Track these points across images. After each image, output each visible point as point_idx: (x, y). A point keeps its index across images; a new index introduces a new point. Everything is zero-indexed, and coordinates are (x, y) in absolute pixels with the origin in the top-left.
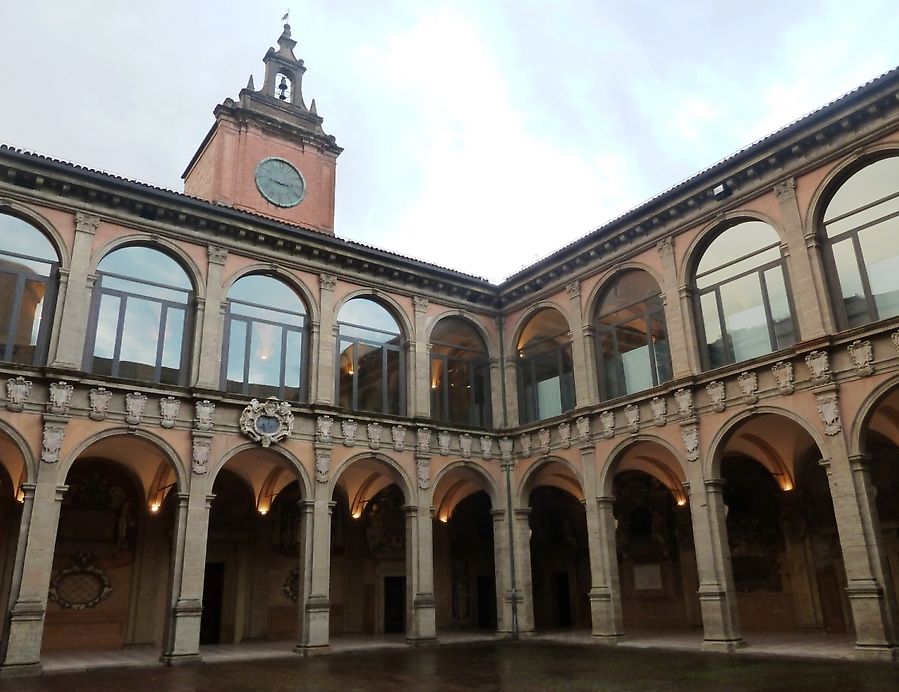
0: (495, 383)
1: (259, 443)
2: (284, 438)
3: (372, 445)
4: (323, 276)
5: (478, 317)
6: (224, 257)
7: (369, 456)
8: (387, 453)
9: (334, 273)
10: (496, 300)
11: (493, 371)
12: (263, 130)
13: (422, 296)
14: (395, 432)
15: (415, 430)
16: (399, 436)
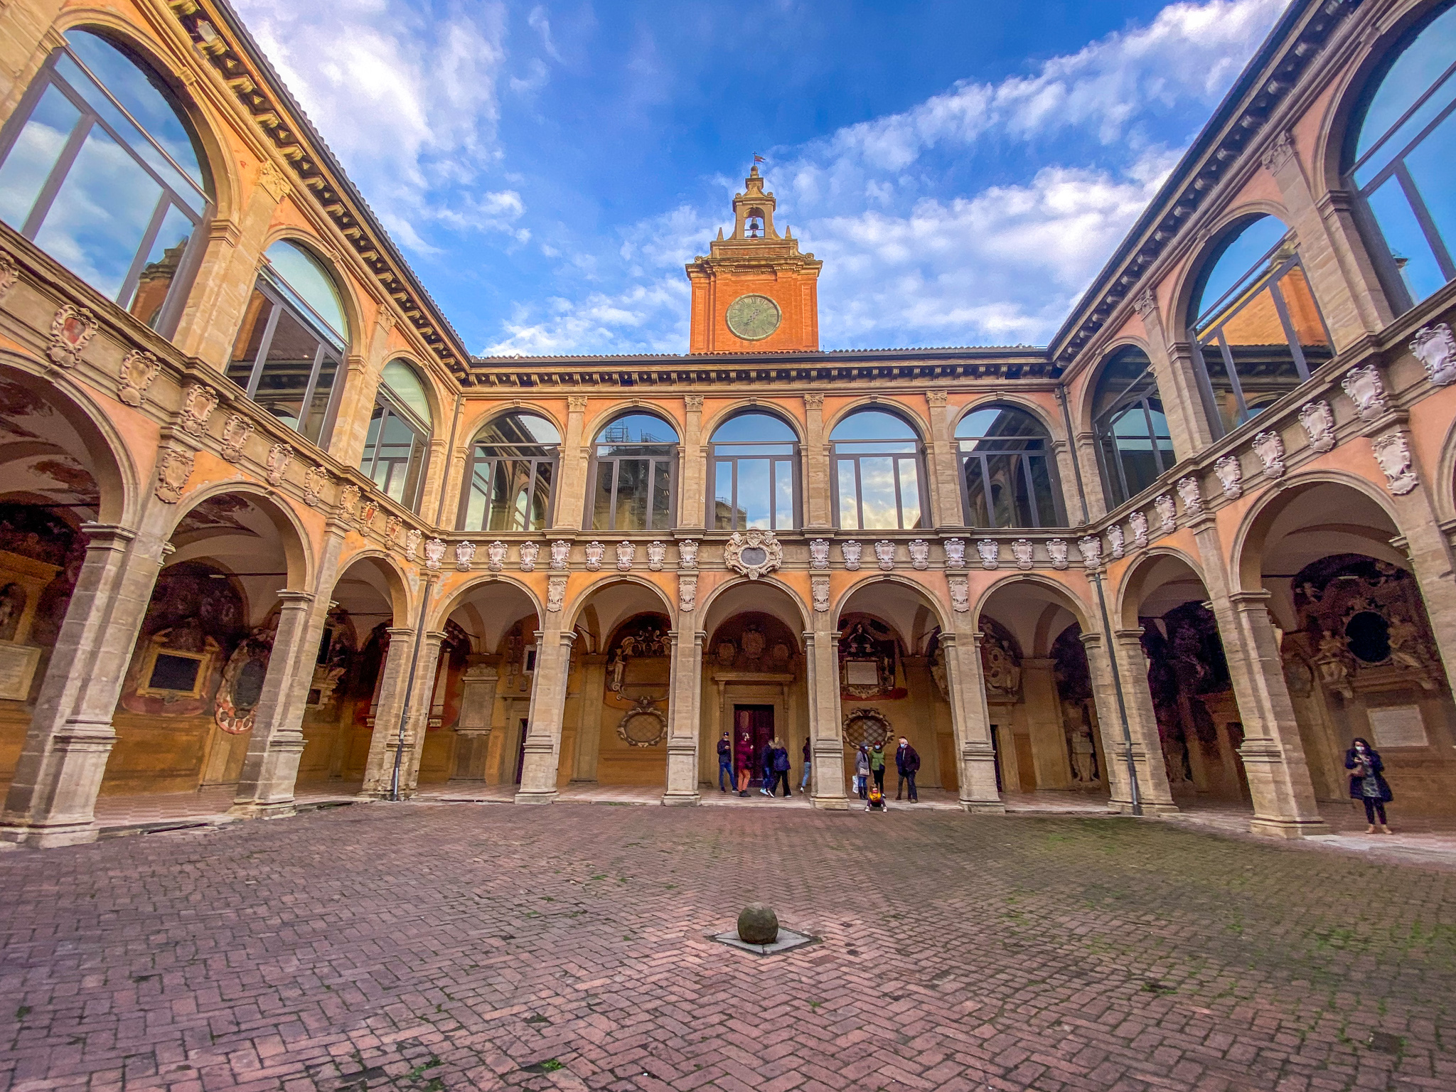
0: (1066, 472)
1: (747, 576)
2: (774, 570)
3: (883, 565)
4: (807, 397)
5: (1027, 396)
6: (701, 404)
7: (882, 578)
8: (905, 575)
9: (819, 391)
10: (1050, 368)
11: (1060, 458)
12: (734, 272)
13: (937, 389)
14: (912, 547)
15: (940, 542)
16: (919, 552)
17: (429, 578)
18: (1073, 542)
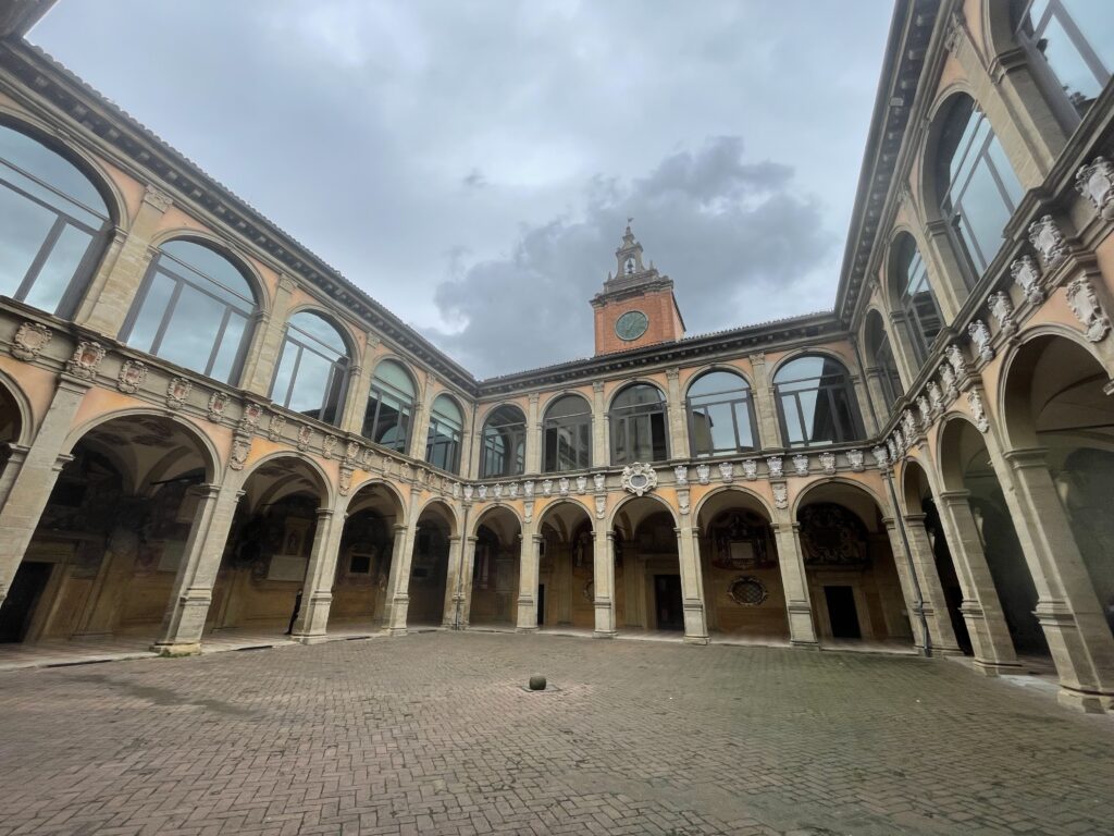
0: (861, 398)
1: (635, 494)
2: (652, 489)
3: (725, 480)
4: (668, 371)
5: (826, 346)
6: (603, 386)
7: (724, 489)
8: (741, 485)
9: (675, 366)
10: (840, 324)
11: (856, 387)
12: (617, 300)
13: (756, 353)
14: (745, 466)
15: (764, 460)
16: (750, 468)
17: (467, 507)
18: (868, 450)
